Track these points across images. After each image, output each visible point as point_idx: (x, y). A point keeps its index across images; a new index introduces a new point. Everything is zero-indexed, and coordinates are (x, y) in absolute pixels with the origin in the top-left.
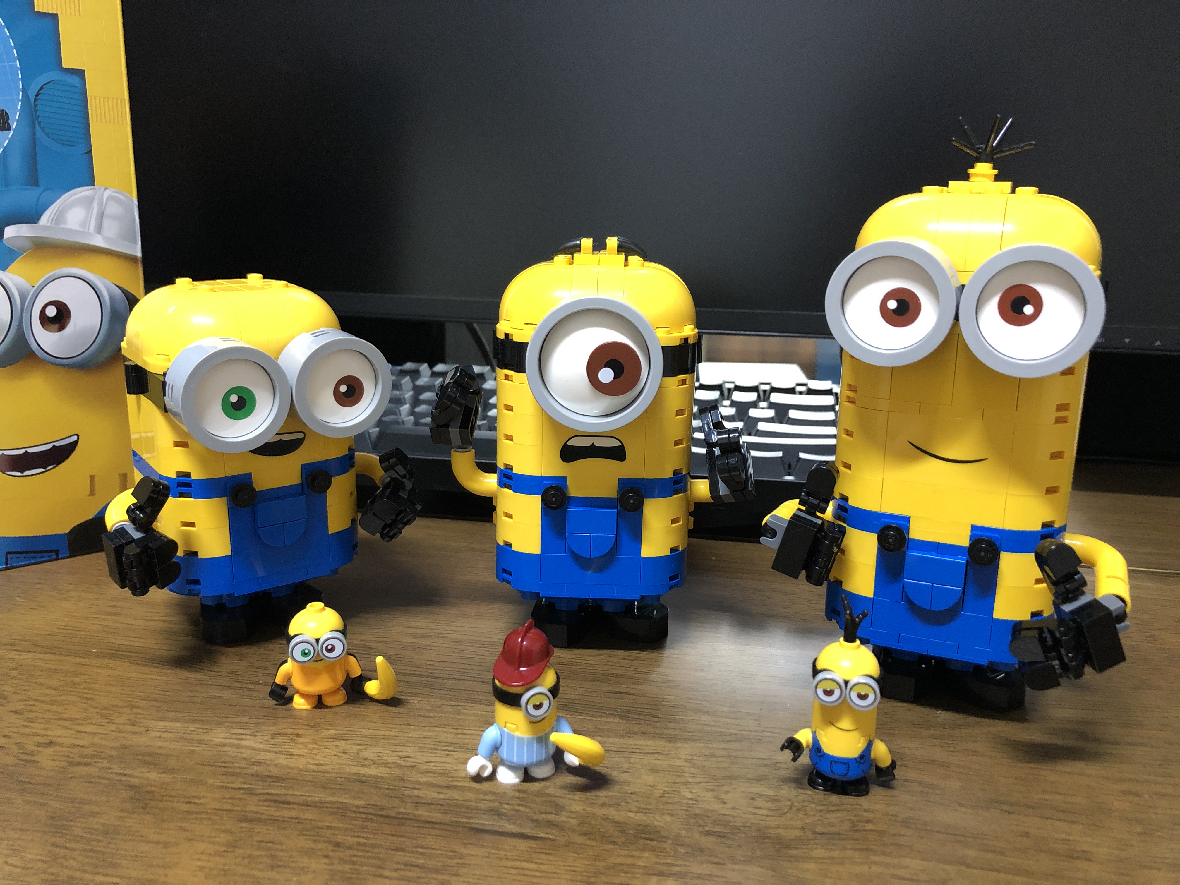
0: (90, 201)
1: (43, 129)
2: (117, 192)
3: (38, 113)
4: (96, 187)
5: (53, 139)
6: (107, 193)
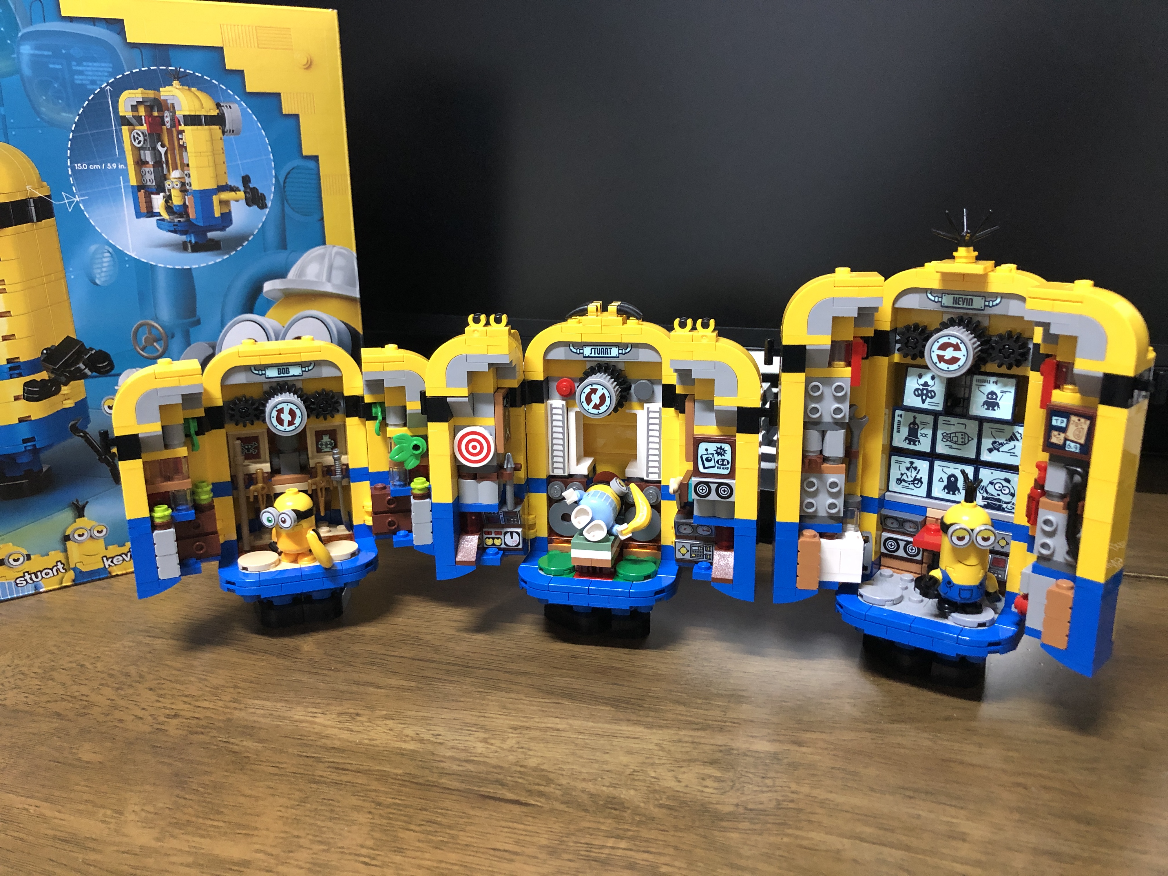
0: (322, 257)
1: (289, 205)
2: (342, 248)
3: (286, 194)
4: (327, 245)
5: (297, 212)
6: (335, 249)
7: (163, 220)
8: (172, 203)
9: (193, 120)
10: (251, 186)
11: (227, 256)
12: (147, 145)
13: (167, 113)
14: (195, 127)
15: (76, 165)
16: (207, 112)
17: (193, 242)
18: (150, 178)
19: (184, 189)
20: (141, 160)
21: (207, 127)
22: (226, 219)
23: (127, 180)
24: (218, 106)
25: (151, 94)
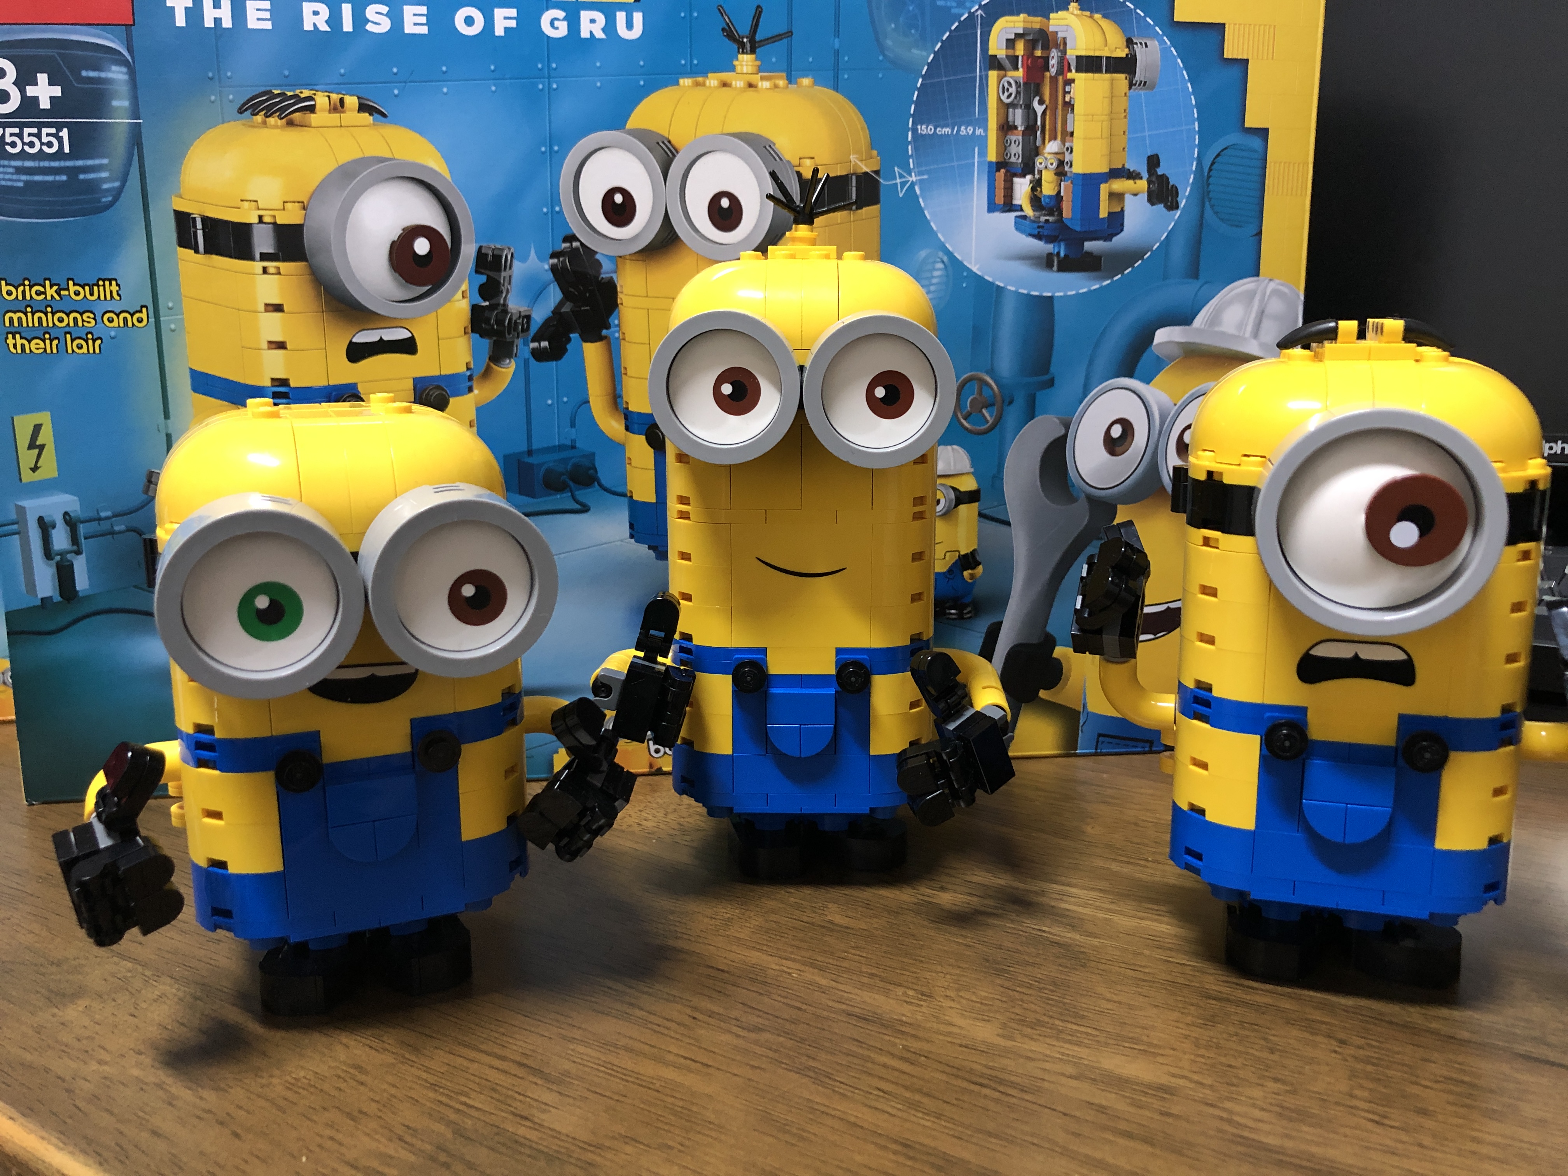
0: (1251, 295)
1: (1212, 206)
2: (1282, 285)
3: (1211, 187)
4: (1261, 277)
5: (1222, 219)
6: (1272, 285)
7: (1025, 217)
8: (1041, 191)
9: (1090, 64)
10: (1160, 171)
11: (1108, 282)
12: (1019, 101)
13: (1054, 54)
14: (1090, 75)
15: (919, 127)
16: (1112, 52)
17: (1062, 255)
18: (1016, 150)
19: (1061, 172)
20: (1008, 122)
21: (1108, 76)
22: (1116, 221)
23: (983, 153)
24: (1129, 42)
25: (1036, 22)
